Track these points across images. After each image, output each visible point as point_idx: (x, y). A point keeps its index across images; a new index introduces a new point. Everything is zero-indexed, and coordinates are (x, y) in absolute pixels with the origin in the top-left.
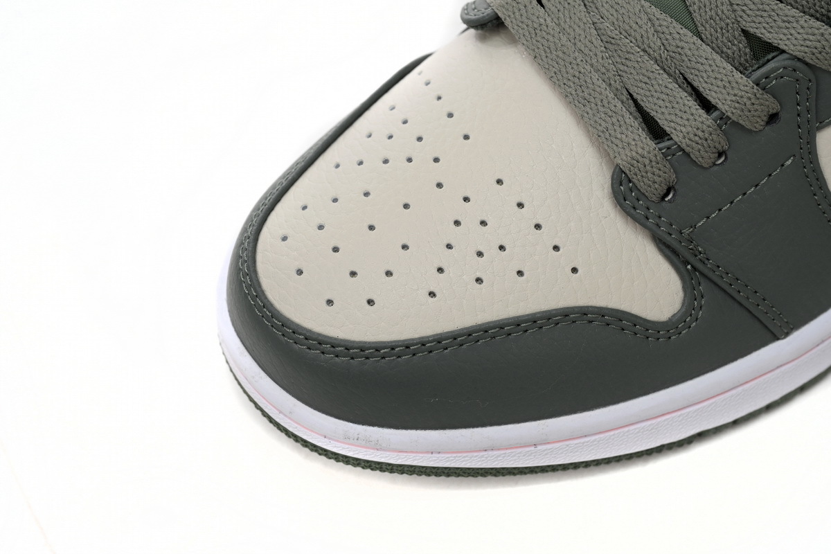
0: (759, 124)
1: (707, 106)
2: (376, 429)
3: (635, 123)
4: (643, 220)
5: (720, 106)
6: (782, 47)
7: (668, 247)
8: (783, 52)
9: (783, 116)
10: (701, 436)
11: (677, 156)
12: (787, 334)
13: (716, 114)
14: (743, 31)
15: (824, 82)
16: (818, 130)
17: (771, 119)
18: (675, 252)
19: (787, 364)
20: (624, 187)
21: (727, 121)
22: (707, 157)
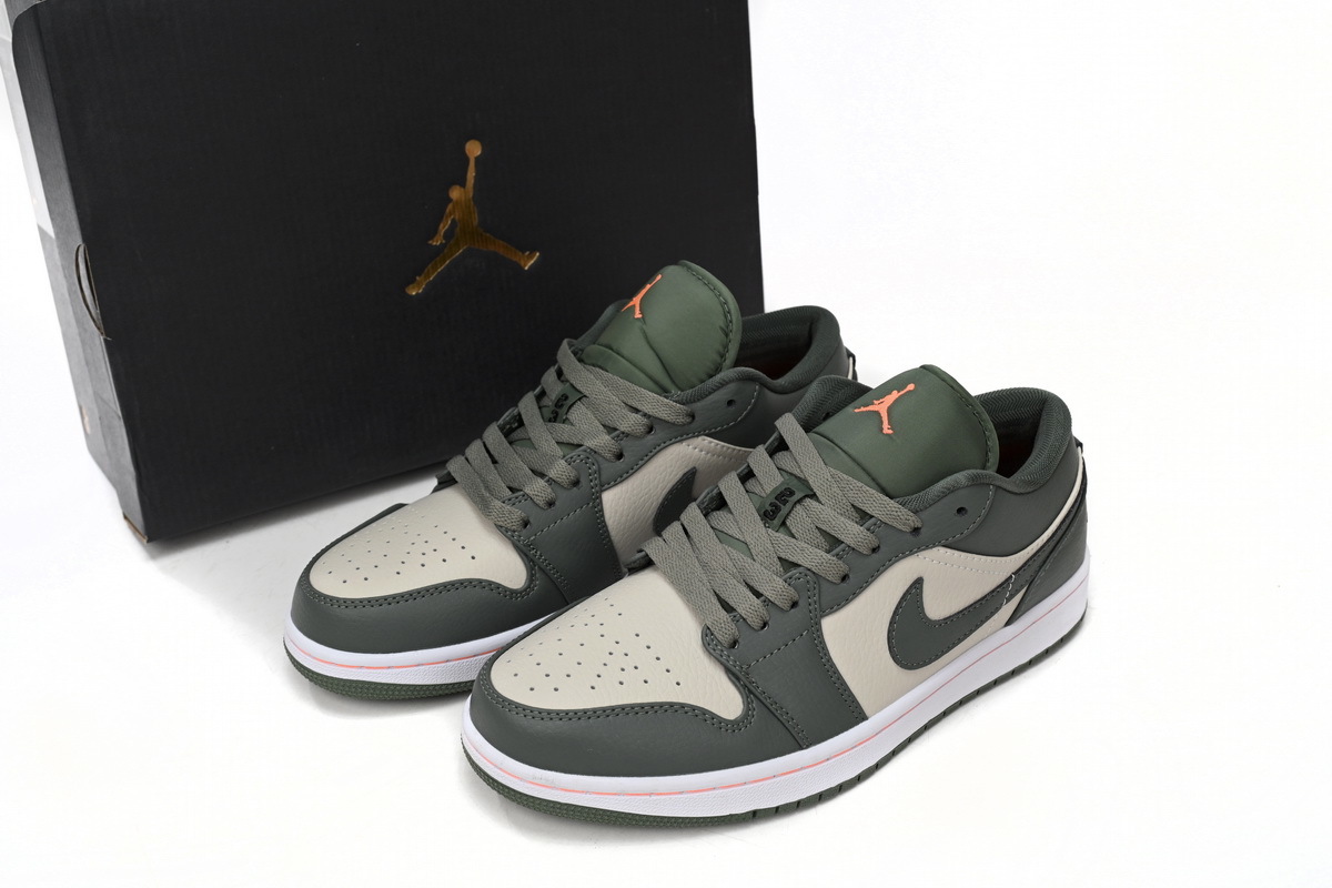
0: (786, 606)
1: (758, 595)
2: (553, 773)
3: (715, 600)
4: (719, 657)
5: (765, 593)
6: (800, 563)
7: (734, 674)
8: (800, 566)
9: (800, 603)
10: (755, 816)
11: (740, 620)
12: (808, 747)
13: (763, 598)
14: (780, 558)
15: (825, 586)
16: (822, 617)
17: (794, 605)
18: (738, 679)
19: (808, 767)
20: (708, 638)
21: (767, 602)
22: (756, 623)
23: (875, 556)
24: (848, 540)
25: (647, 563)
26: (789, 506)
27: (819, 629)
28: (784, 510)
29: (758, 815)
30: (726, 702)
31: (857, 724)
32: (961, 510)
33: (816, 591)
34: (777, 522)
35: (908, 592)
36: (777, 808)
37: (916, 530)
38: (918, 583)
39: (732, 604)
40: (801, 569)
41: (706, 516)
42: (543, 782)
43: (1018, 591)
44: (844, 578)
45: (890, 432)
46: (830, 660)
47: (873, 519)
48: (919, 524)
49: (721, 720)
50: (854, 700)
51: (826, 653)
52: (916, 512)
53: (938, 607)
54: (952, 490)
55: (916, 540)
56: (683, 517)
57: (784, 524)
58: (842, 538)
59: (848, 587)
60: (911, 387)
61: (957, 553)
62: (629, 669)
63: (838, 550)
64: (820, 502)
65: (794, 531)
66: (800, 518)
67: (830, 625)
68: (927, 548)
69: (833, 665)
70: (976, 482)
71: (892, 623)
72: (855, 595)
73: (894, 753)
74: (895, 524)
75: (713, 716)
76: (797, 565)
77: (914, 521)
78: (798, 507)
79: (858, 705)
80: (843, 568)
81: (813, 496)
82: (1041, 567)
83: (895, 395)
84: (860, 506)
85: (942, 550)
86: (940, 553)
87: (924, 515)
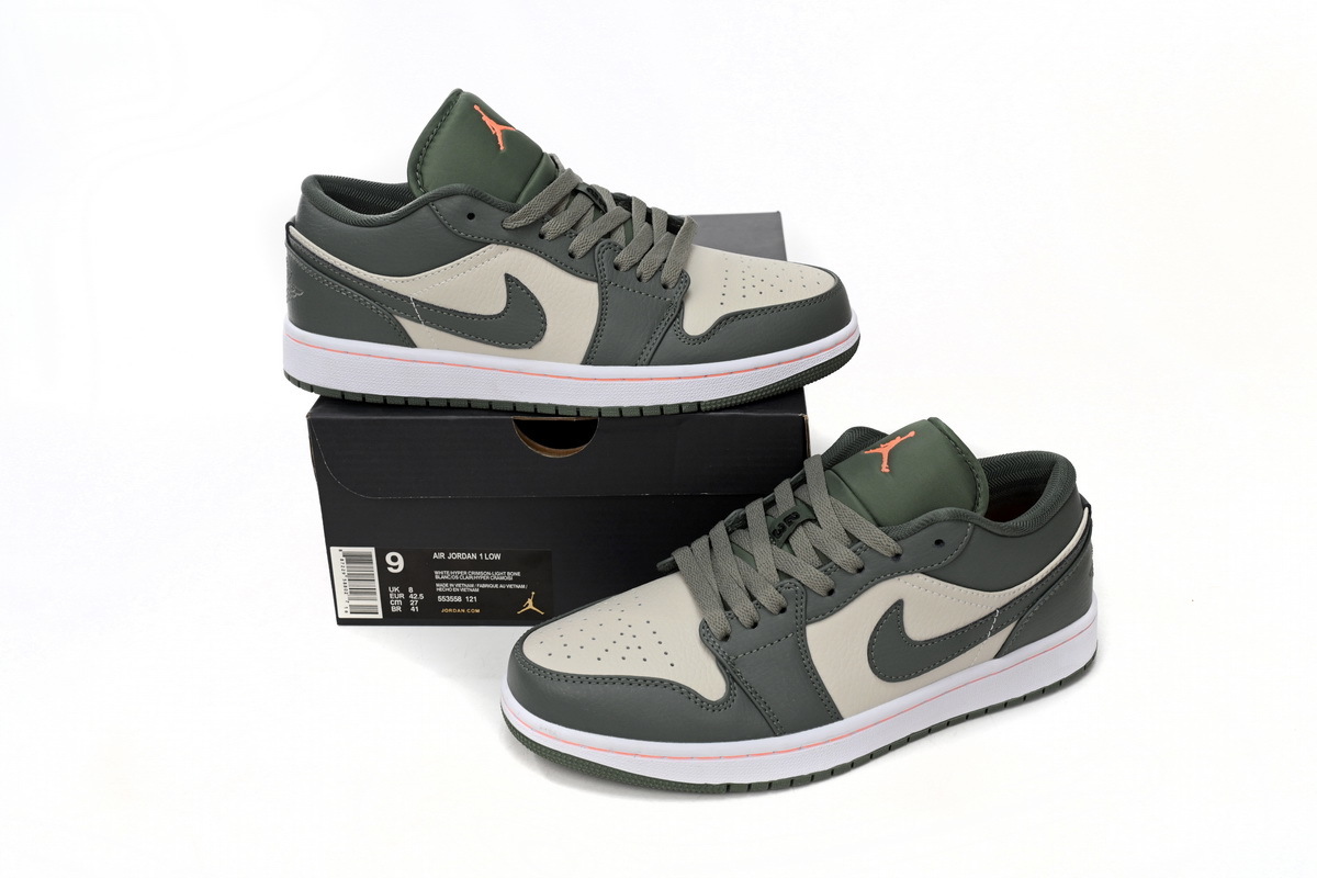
0: (775, 610)
1: (752, 598)
2: (556, 725)
3: (718, 600)
4: (711, 648)
5: (758, 598)
6: (794, 575)
7: (722, 663)
8: (793, 578)
9: (788, 609)
10: (728, 789)
11: (734, 618)
12: (781, 735)
13: (756, 602)
14: (778, 570)
15: (811, 597)
16: (807, 624)
17: (783, 610)
18: (725, 667)
19: (780, 752)
20: (704, 629)
21: (759, 606)
22: (747, 621)
23: (859, 575)
24: (837, 560)
25: (674, 569)
26: (792, 527)
27: (804, 634)
28: (789, 529)
29: (731, 788)
30: (711, 684)
31: (833, 722)
32: (939, 542)
33: (803, 600)
34: (782, 539)
35: (889, 611)
36: (750, 785)
37: (897, 556)
38: (899, 605)
39: (729, 604)
40: (792, 581)
41: (729, 533)
42: (547, 733)
43: (1003, 627)
44: (831, 592)
45: (888, 470)
46: (811, 662)
47: (859, 544)
48: (899, 551)
49: (703, 700)
50: (830, 701)
51: (808, 656)
52: (897, 540)
53: (919, 627)
54: (930, 523)
55: (897, 566)
56: (712, 532)
57: (787, 542)
58: (831, 556)
59: (835, 598)
60: (912, 434)
61: (936, 581)
62: (634, 648)
63: (827, 566)
64: (819, 526)
65: (794, 549)
66: (800, 538)
67: (813, 631)
68: (907, 573)
69: (813, 667)
70: (957, 519)
71: (873, 636)
72: (839, 608)
73: (872, 756)
74: (878, 549)
75: (697, 696)
76: (790, 577)
77: (894, 547)
78: (801, 528)
79: (834, 706)
80: (829, 582)
81: (815, 520)
82: (1029, 608)
83: (898, 440)
84: (851, 531)
85: (922, 577)
86: (919, 578)
87: (906, 543)
